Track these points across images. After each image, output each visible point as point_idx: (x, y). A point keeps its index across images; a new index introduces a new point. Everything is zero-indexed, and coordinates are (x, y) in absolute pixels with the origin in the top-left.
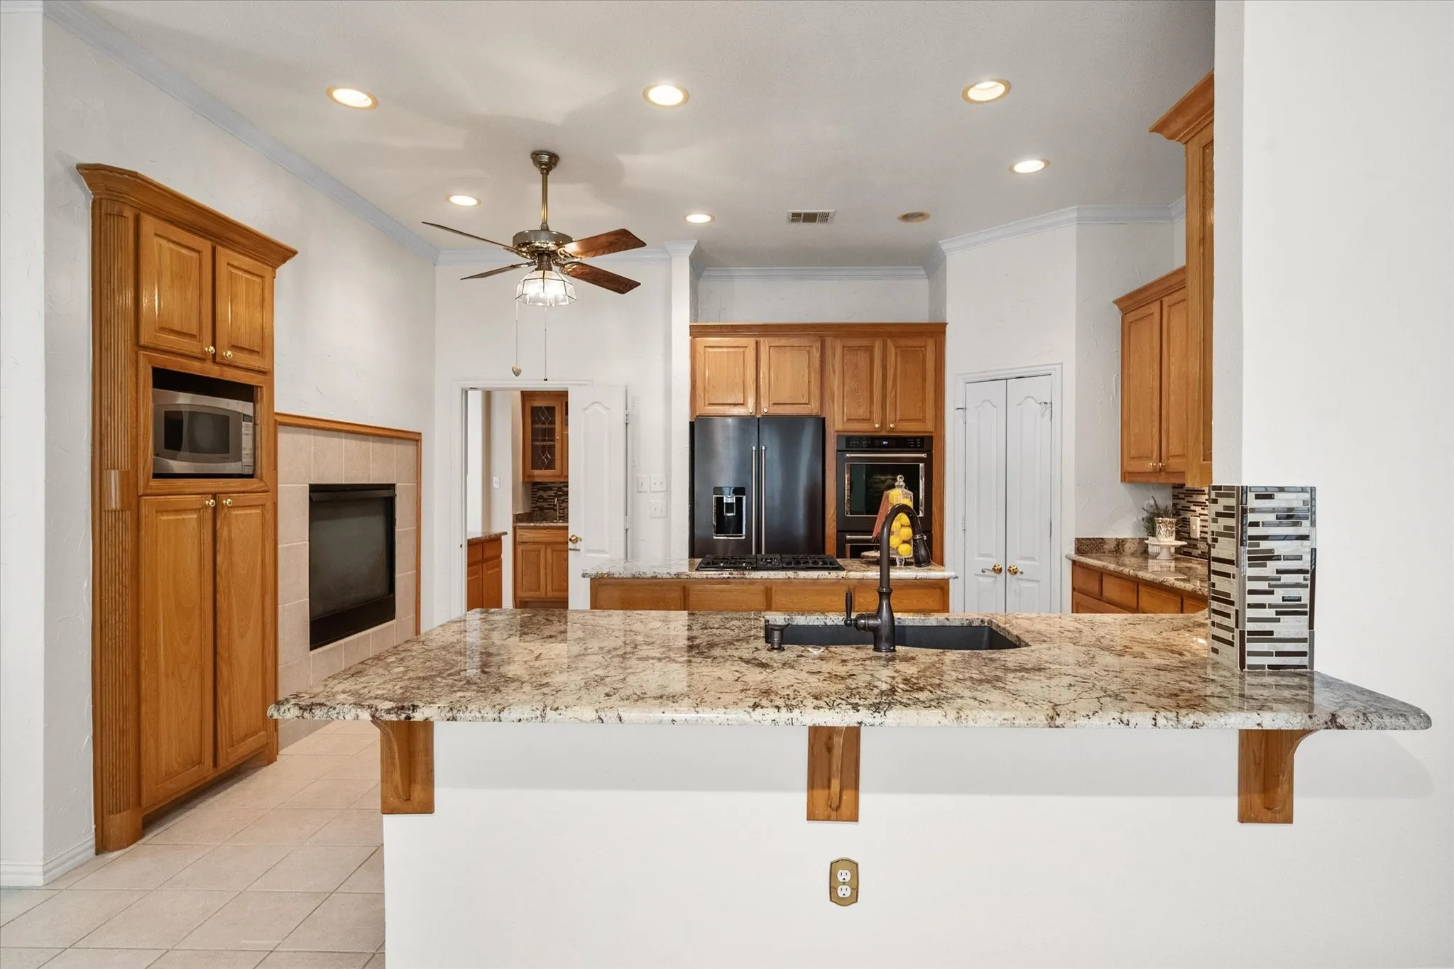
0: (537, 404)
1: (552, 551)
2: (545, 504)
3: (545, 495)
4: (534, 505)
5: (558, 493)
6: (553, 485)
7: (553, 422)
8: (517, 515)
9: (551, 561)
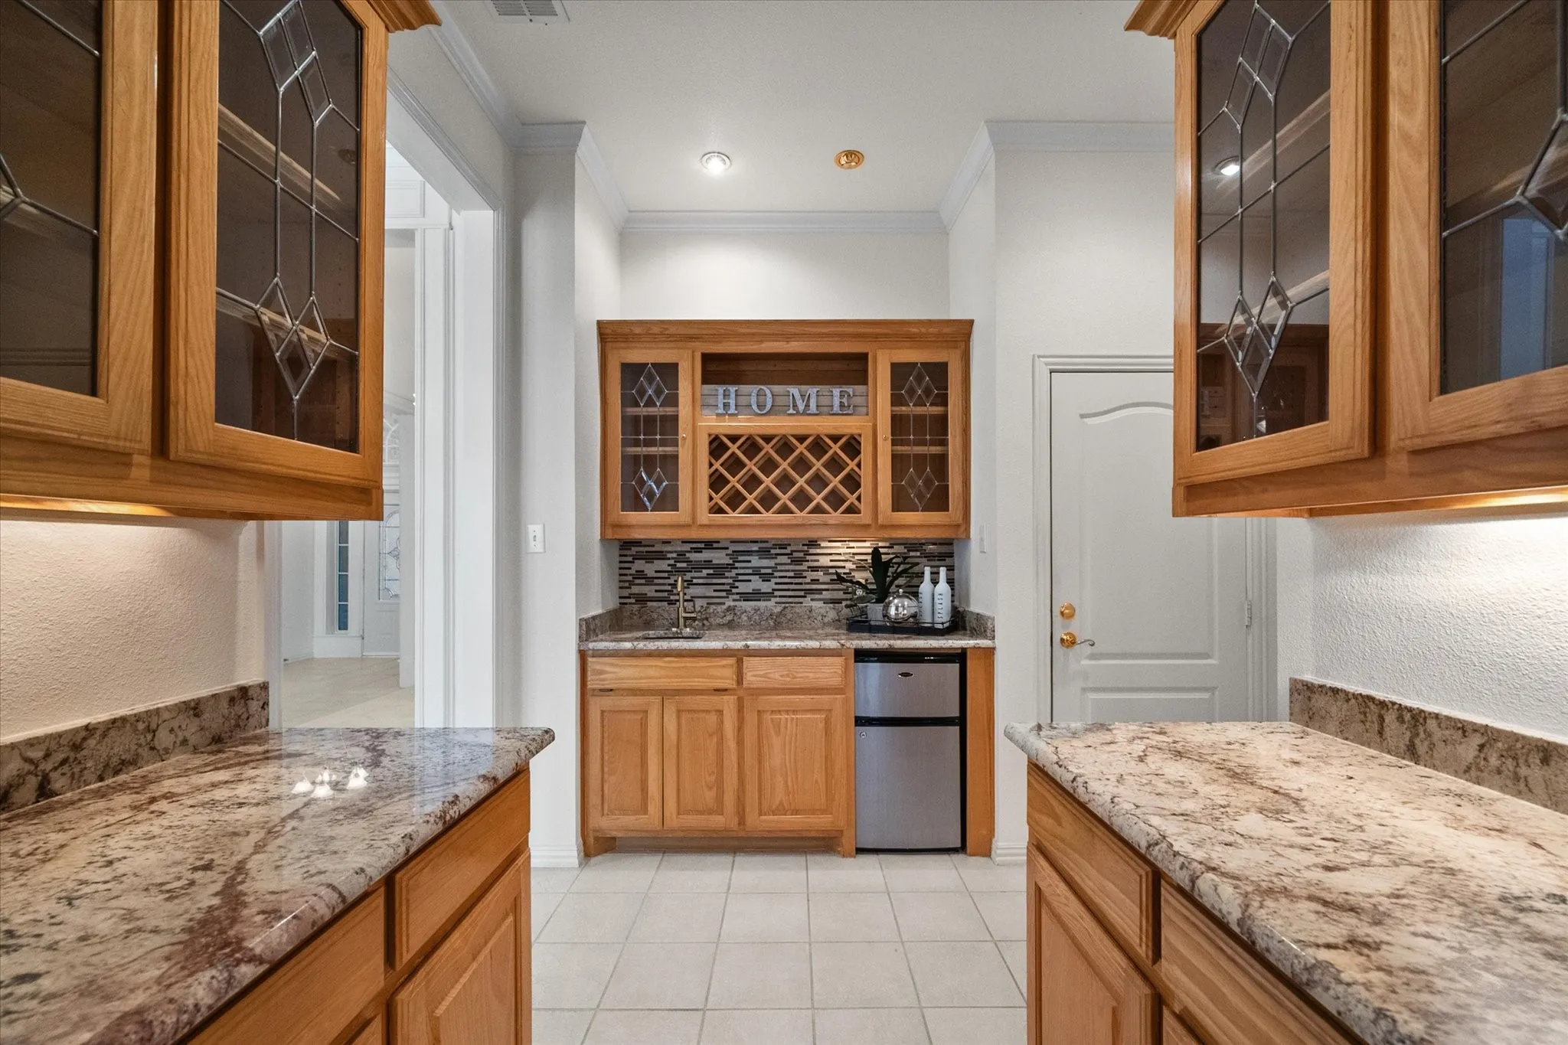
0: (637, 355)
1: (679, 712)
2: (649, 591)
3: (650, 569)
4: (626, 593)
5: (679, 565)
6: (668, 548)
7: (673, 400)
8: (586, 620)
9: (674, 738)
